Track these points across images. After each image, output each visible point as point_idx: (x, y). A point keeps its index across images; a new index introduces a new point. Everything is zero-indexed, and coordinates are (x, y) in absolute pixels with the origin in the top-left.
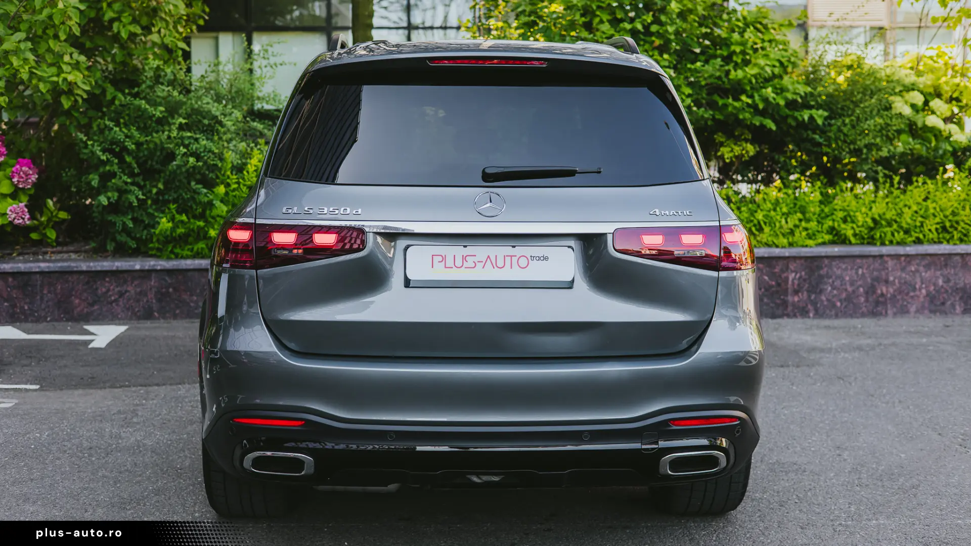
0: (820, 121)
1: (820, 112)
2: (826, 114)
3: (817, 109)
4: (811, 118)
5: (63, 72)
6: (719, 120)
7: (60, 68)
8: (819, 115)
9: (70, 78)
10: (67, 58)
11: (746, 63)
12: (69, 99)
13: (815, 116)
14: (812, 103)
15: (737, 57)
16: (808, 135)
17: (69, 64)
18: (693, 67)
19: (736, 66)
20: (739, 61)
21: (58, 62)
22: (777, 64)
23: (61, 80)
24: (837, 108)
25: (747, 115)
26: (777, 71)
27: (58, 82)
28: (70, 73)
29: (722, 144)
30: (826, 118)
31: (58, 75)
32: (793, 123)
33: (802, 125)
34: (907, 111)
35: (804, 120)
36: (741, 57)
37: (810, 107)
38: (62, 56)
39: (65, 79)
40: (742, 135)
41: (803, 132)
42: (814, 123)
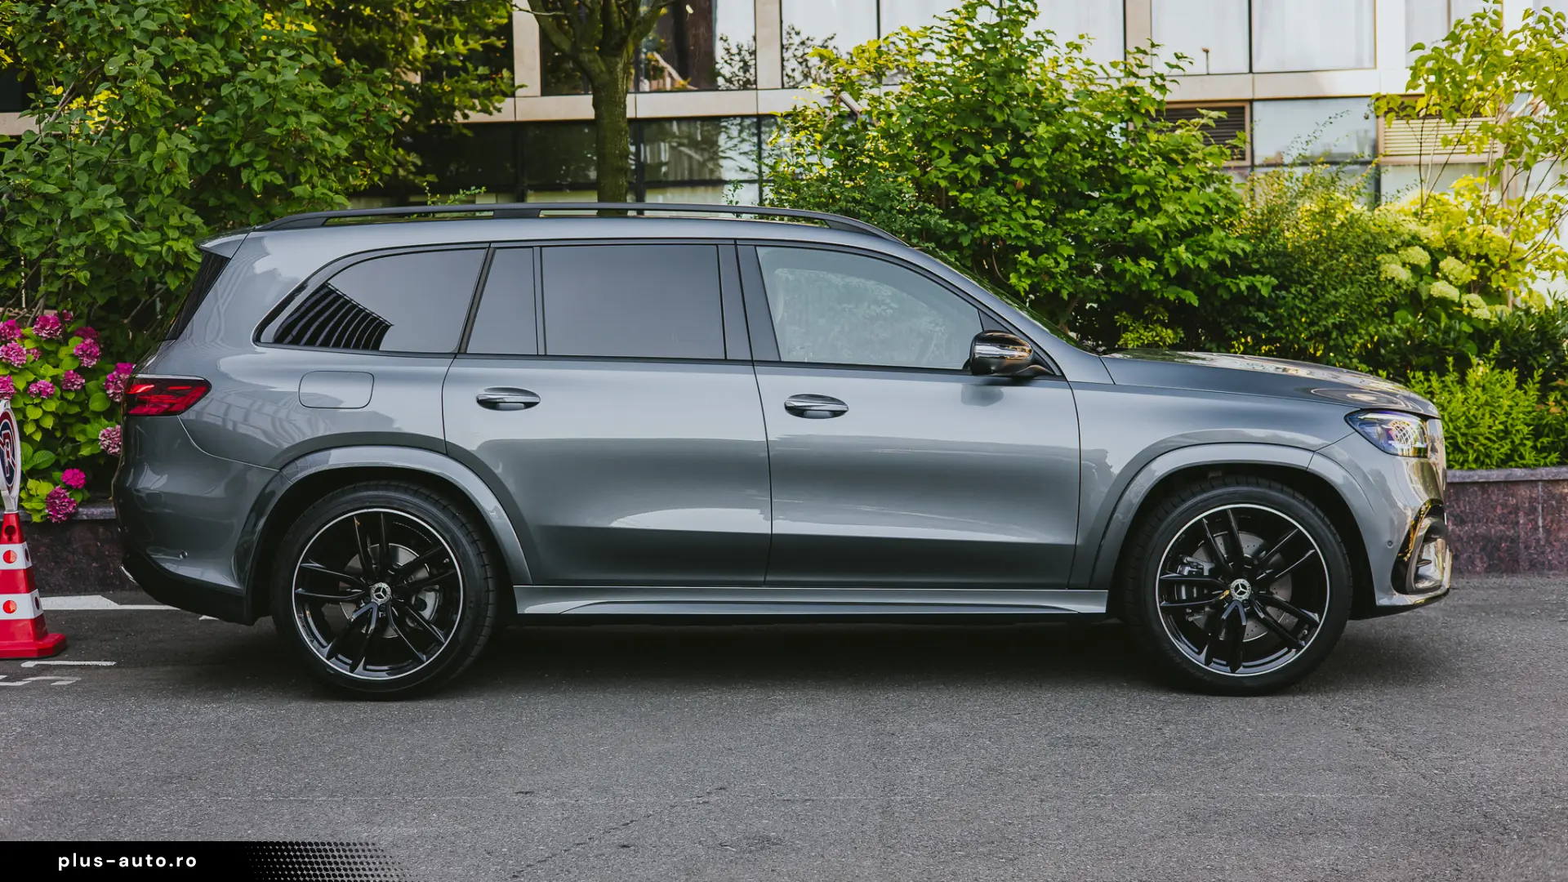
0: (1265, 292)
1: (1266, 279)
2: (1275, 281)
3: (1264, 274)
4: (1252, 288)
5: (168, 240)
6: (1117, 293)
7: (164, 234)
8: (1265, 284)
9: (178, 246)
10: (174, 220)
11: (1156, 209)
12: (176, 276)
13: (1259, 285)
14: (1256, 266)
15: (1143, 202)
16: (1250, 312)
17: (178, 228)
18: (1074, 216)
19: (1141, 214)
20: (1146, 207)
21: (162, 226)
22: (1202, 211)
23: (165, 248)
24: (1291, 273)
25: (1155, 285)
26: (1198, 220)
27: (160, 253)
28: (177, 240)
29: (1126, 329)
30: (1274, 288)
31: (161, 243)
32: (1226, 296)
33: (1238, 297)
34: (1404, 275)
35: (1239, 289)
36: (1148, 201)
37: (1254, 273)
38: (167, 218)
39: (170, 248)
40: (1154, 314)
41: (1243, 307)
42: (1257, 296)
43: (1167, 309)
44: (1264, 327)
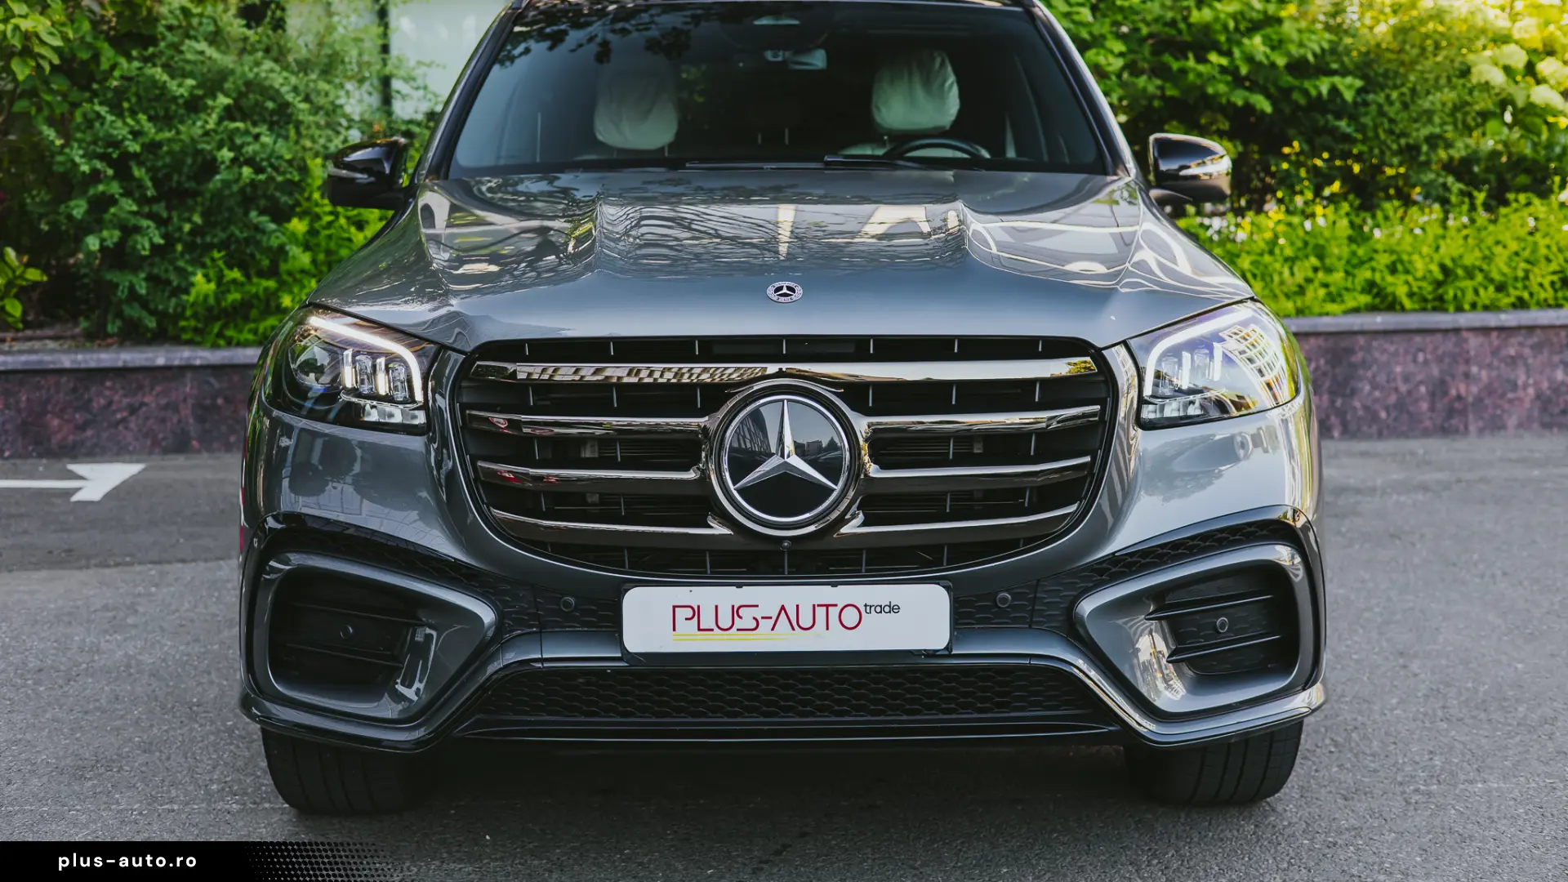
0: (1349, 96)
1: (1349, 80)
2: (1358, 84)
3: (1344, 76)
4: (1334, 90)
6: (1172, 98)
8: (1347, 86)
9: (27, 26)
12: (25, 63)
13: (1340, 87)
14: (1335, 65)
16: (1327, 121)
23: (9, 29)
24: (1377, 74)
25: (1221, 88)
27: (4, 33)
28: (26, 17)
30: (1360, 91)
32: (1302, 101)
33: (1318, 104)
34: (1498, 79)
35: (1320, 94)
37: (1330, 73)
39: (17, 28)
40: (1212, 124)
41: (1318, 116)
42: (1339, 100)
43: (1226, 116)
44: (1347, 138)
